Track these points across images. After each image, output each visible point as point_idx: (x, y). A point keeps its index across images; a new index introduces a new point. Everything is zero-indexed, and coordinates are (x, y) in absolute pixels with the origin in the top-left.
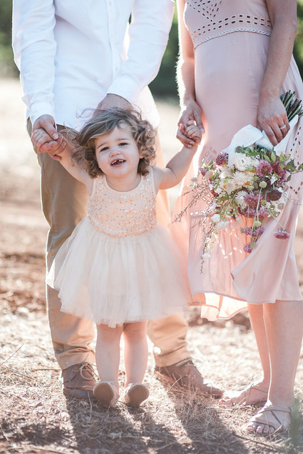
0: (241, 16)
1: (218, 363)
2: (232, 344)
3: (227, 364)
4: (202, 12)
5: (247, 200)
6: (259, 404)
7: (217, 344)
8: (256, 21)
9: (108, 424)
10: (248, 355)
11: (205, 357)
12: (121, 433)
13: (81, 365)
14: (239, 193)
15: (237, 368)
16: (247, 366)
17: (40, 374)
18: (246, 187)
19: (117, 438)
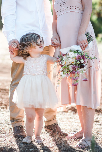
0: (73, 6)
1: (66, 124)
2: (70, 118)
3: (69, 125)
4: (60, 5)
5: (73, 68)
6: (80, 138)
7: (65, 118)
8: (78, 8)
9: (29, 146)
10: (76, 122)
11: (61, 123)
12: (33, 149)
13: (20, 126)
14: (70, 66)
15: (73, 126)
16: (76, 125)
17: (5, 130)
18: (73, 63)
19: (32, 151)
